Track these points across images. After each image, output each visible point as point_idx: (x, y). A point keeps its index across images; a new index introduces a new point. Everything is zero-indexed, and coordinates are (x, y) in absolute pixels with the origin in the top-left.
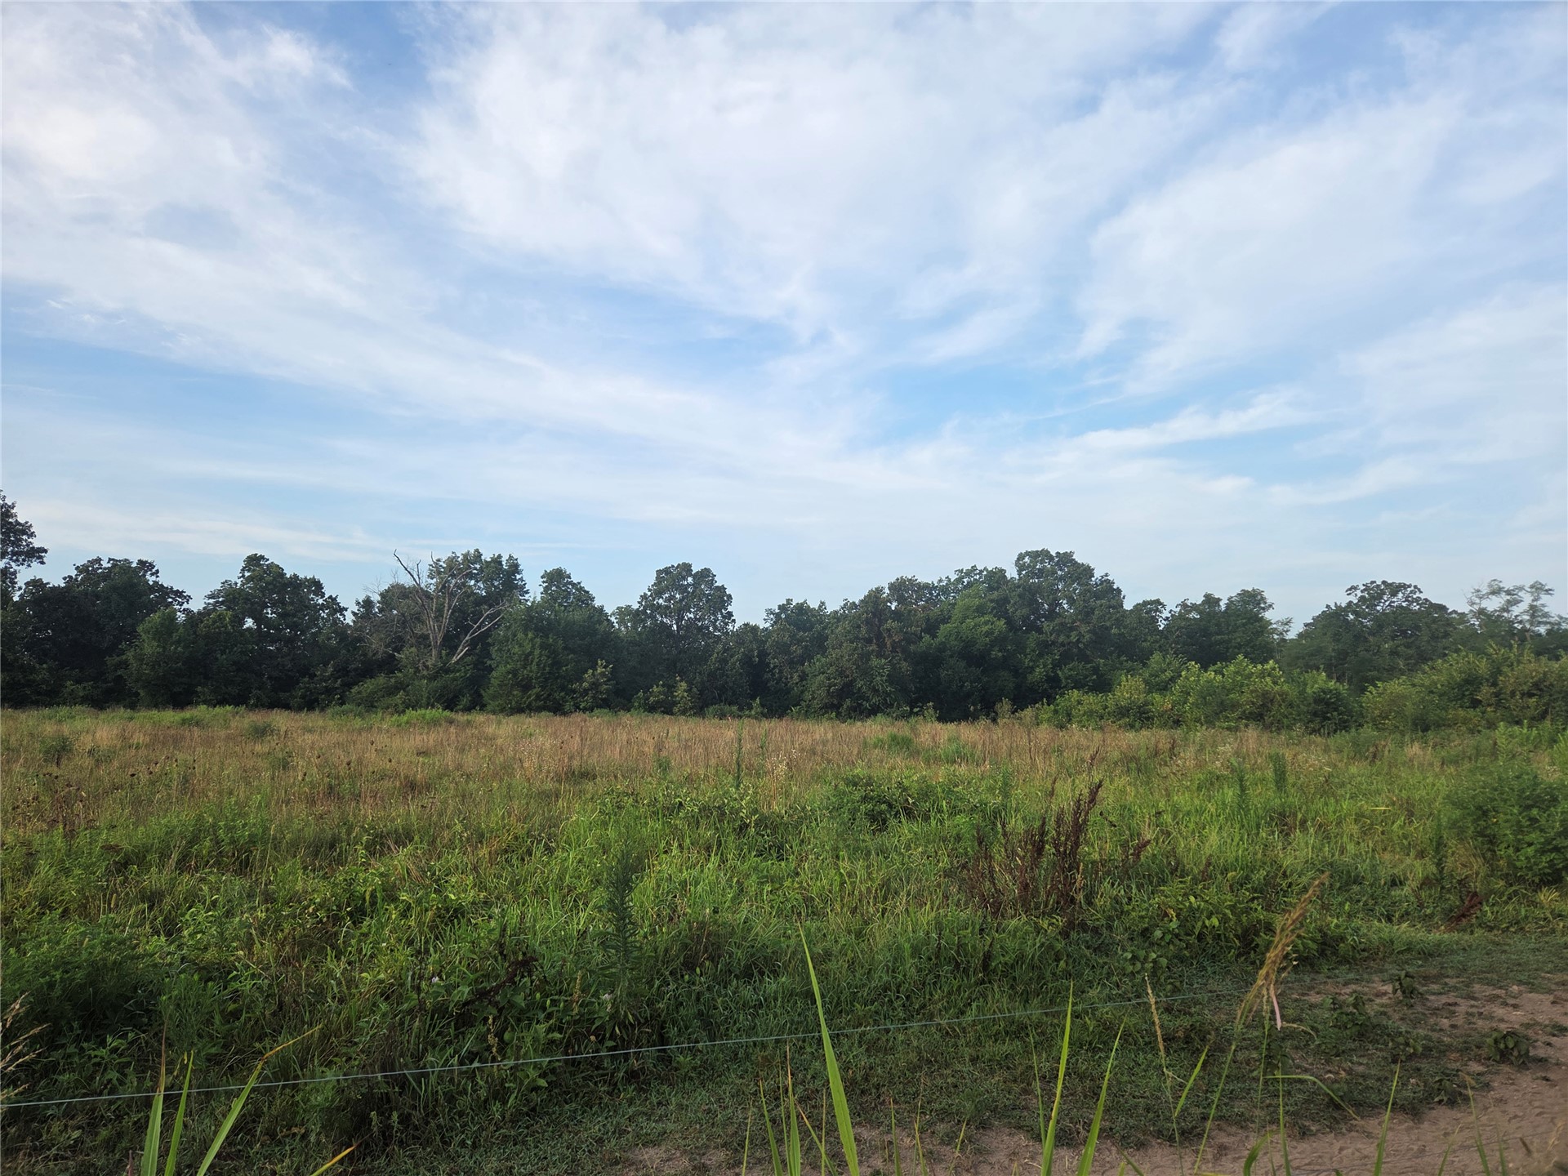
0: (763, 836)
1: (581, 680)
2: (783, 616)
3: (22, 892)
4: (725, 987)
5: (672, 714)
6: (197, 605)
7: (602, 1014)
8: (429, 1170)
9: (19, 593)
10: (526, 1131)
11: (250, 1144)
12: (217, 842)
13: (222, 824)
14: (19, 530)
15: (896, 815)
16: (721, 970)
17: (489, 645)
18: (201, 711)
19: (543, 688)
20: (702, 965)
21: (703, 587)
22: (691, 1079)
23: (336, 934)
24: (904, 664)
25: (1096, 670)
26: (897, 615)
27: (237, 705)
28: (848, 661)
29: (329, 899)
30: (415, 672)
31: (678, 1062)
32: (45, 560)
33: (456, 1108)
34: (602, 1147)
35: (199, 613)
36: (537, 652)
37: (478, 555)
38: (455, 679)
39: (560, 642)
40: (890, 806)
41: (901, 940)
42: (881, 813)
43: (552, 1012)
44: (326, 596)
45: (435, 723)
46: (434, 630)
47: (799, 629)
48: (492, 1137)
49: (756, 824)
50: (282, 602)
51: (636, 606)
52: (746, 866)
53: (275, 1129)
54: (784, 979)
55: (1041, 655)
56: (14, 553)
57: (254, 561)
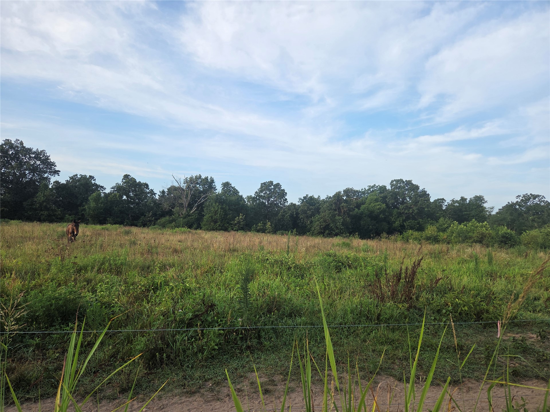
0: (296, 271)
1: (234, 220)
2: (305, 200)
3: (46, 277)
4: (282, 320)
5: (265, 233)
6: (107, 191)
7: (238, 325)
8: (176, 374)
9: (51, 185)
10: (210, 364)
11: (115, 362)
13: (112, 258)
14: (51, 164)
15: (345, 267)
16: (281, 314)
17: (203, 207)
18: (108, 226)
19: (221, 223)
20: (274, 312)
21: (277, 189)
22: (269, 350)
23: (148, 295)
24: (348, 219)
25: (418, 223)
26: (346, 201)
27: (120, 224)
28: (328, 217)
29: (146, 284)
30: (178, 216)
31: (265, 344)
32: (59, 174)
33: (186, 354)
34: (237, 371)
35: (108, 193)
36: (219, 210)
37: (200, 176)
38: (192, 219)
39: (227, 207)
40: (343, 264)
41: (347, 307)
42: (339, 266)
43: (221, 324)
44: (150, 189)
45: (184, 232)
46: (185, 202)
47: (310, 205)
48: (198, 365)
49: (294, 267)
50: (135, 190)
51: (253, 196)
52: (290, 280)
53: (124, 357)
54: (303, 318)
55: (398, 217)
56: (50, 172)
57: (126, 176)
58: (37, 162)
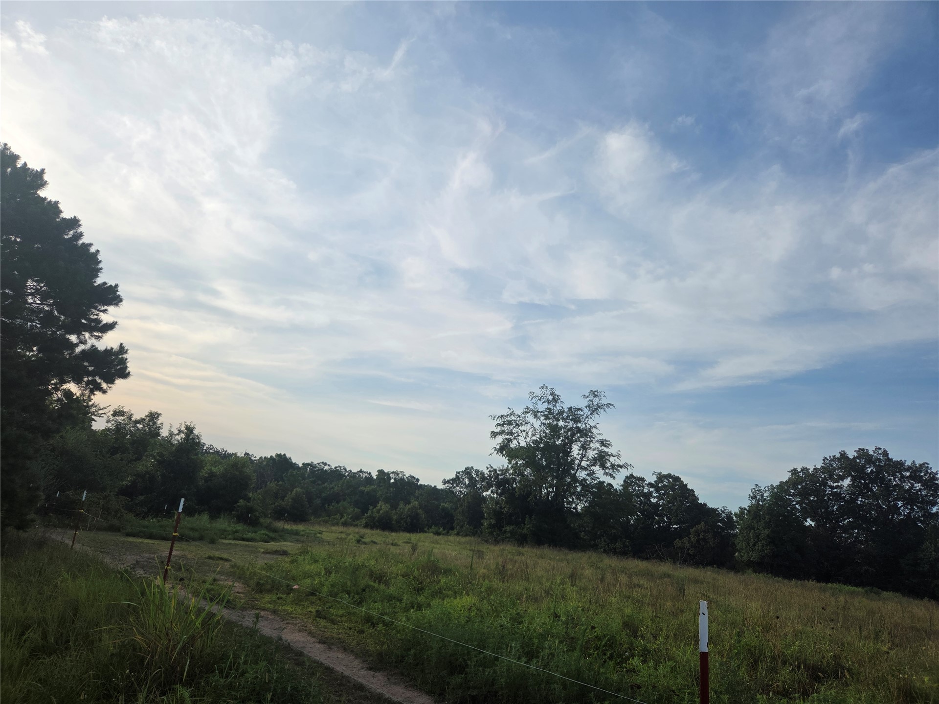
58: (916, 485)
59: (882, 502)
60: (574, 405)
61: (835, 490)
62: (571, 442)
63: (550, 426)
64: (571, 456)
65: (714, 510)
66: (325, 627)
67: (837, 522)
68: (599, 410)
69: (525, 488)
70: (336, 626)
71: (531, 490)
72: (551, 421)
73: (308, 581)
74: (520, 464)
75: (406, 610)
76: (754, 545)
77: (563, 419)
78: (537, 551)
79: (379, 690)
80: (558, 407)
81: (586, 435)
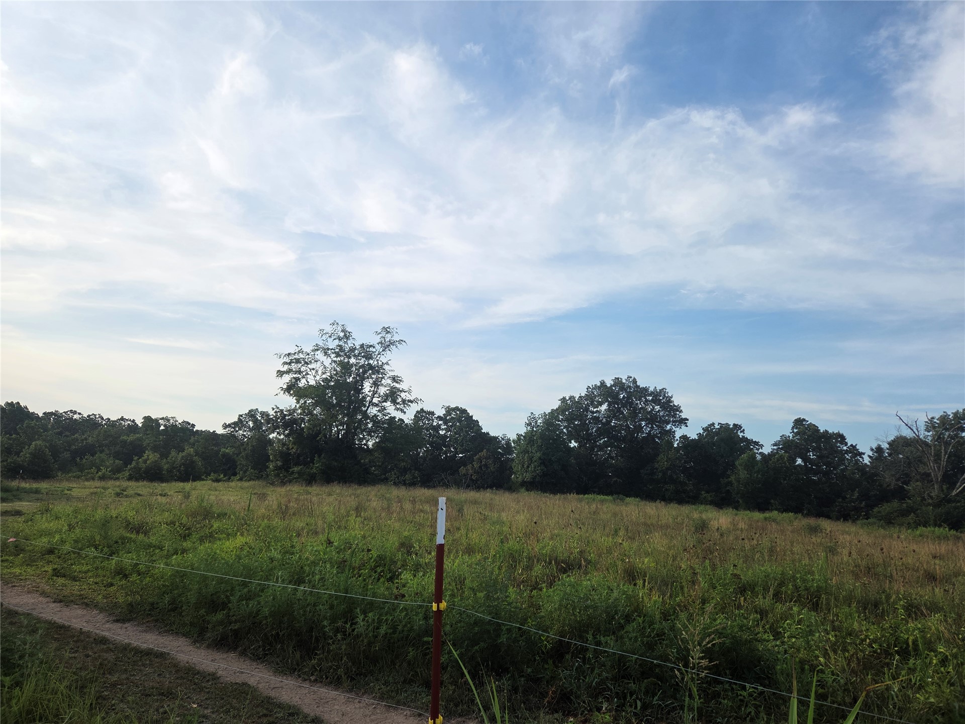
6: (767, 450)
12: (796, 588)
18: (775, 514)
27: (796, 513)
30: (922, 500)
32: (688, 424)
35: (769, 454)
38: (957, 508)
44: (849, 445)
45: (944, 538)
50: (819, 448)
56: (673, 422)
57: (799, 422)
58: (656, 407)
59: (630, 423)
60: (367, 341)
61: (595, 415)
62: (363, 379)
63: (341, 364)
64: (363, 393)
65: (496, 438)
66: (64, 585)
67: (595, 442)
68: (392, 346)
69: (314, 428)
70: (77, 583)
71: (320, 429)
72: (342, 359)
73: (45, 540)
74: (309, 403)
75: (168, 556)
76: (528, 467)
77: (355, 356)
78: (326, 489)
79: (126, 641)
80: (350, 344)
81: (378, 372)
